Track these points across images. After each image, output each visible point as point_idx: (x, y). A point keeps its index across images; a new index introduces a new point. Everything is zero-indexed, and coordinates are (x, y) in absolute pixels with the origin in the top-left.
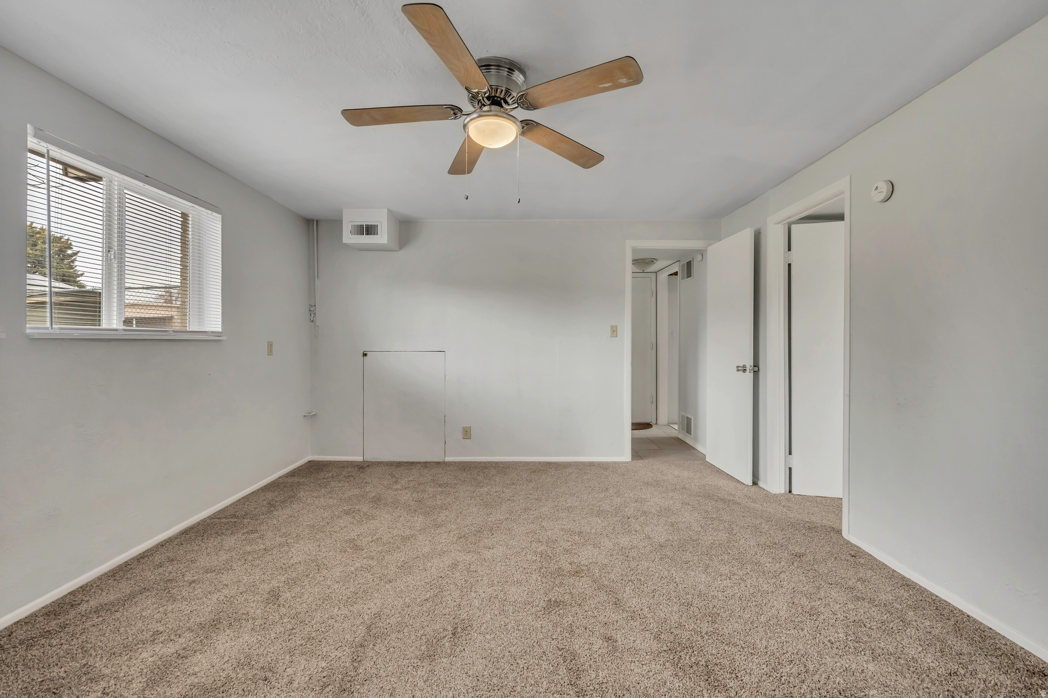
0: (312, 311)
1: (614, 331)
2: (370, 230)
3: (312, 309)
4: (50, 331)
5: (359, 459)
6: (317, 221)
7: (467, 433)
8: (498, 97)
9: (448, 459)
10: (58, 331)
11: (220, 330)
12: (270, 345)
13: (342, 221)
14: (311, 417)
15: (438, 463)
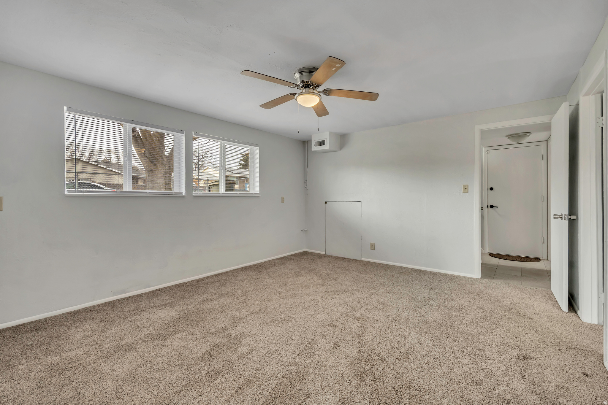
0: (305, 183)
1: (466, 189)
2: (323, 143)
3: (306, 182)
4: (199, 194)
5: (324, 253)
6: (307, 141)
7: (373, 247)
8: (306, 84)
9: (363, 259)
10: (202, 194)
11: (259, 192)
12: (283, 199)
13: (311, 140)
14: (305, 231)
15: (357, 260)
